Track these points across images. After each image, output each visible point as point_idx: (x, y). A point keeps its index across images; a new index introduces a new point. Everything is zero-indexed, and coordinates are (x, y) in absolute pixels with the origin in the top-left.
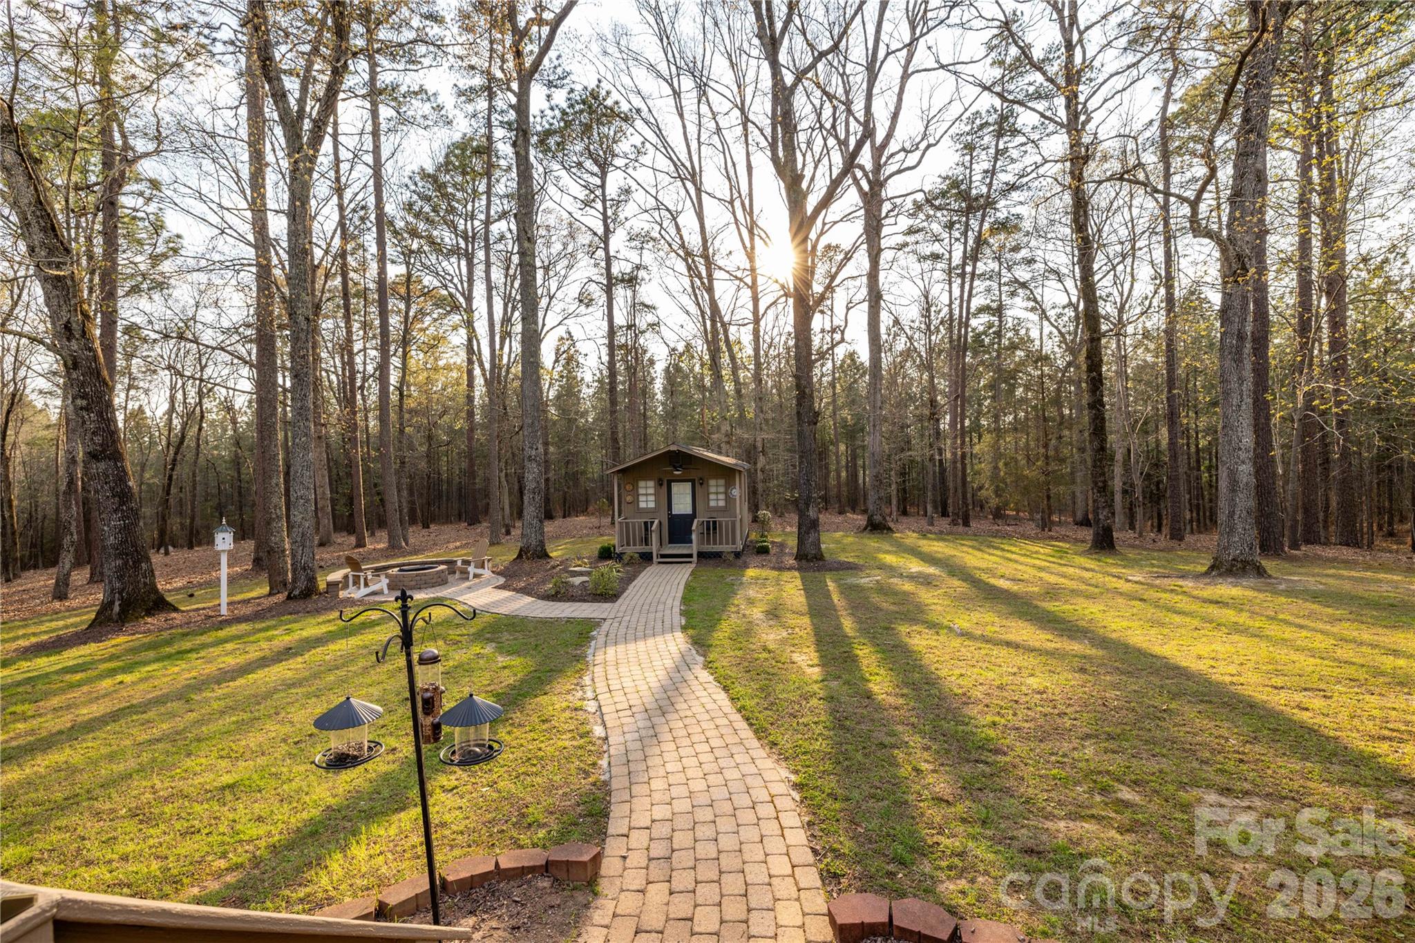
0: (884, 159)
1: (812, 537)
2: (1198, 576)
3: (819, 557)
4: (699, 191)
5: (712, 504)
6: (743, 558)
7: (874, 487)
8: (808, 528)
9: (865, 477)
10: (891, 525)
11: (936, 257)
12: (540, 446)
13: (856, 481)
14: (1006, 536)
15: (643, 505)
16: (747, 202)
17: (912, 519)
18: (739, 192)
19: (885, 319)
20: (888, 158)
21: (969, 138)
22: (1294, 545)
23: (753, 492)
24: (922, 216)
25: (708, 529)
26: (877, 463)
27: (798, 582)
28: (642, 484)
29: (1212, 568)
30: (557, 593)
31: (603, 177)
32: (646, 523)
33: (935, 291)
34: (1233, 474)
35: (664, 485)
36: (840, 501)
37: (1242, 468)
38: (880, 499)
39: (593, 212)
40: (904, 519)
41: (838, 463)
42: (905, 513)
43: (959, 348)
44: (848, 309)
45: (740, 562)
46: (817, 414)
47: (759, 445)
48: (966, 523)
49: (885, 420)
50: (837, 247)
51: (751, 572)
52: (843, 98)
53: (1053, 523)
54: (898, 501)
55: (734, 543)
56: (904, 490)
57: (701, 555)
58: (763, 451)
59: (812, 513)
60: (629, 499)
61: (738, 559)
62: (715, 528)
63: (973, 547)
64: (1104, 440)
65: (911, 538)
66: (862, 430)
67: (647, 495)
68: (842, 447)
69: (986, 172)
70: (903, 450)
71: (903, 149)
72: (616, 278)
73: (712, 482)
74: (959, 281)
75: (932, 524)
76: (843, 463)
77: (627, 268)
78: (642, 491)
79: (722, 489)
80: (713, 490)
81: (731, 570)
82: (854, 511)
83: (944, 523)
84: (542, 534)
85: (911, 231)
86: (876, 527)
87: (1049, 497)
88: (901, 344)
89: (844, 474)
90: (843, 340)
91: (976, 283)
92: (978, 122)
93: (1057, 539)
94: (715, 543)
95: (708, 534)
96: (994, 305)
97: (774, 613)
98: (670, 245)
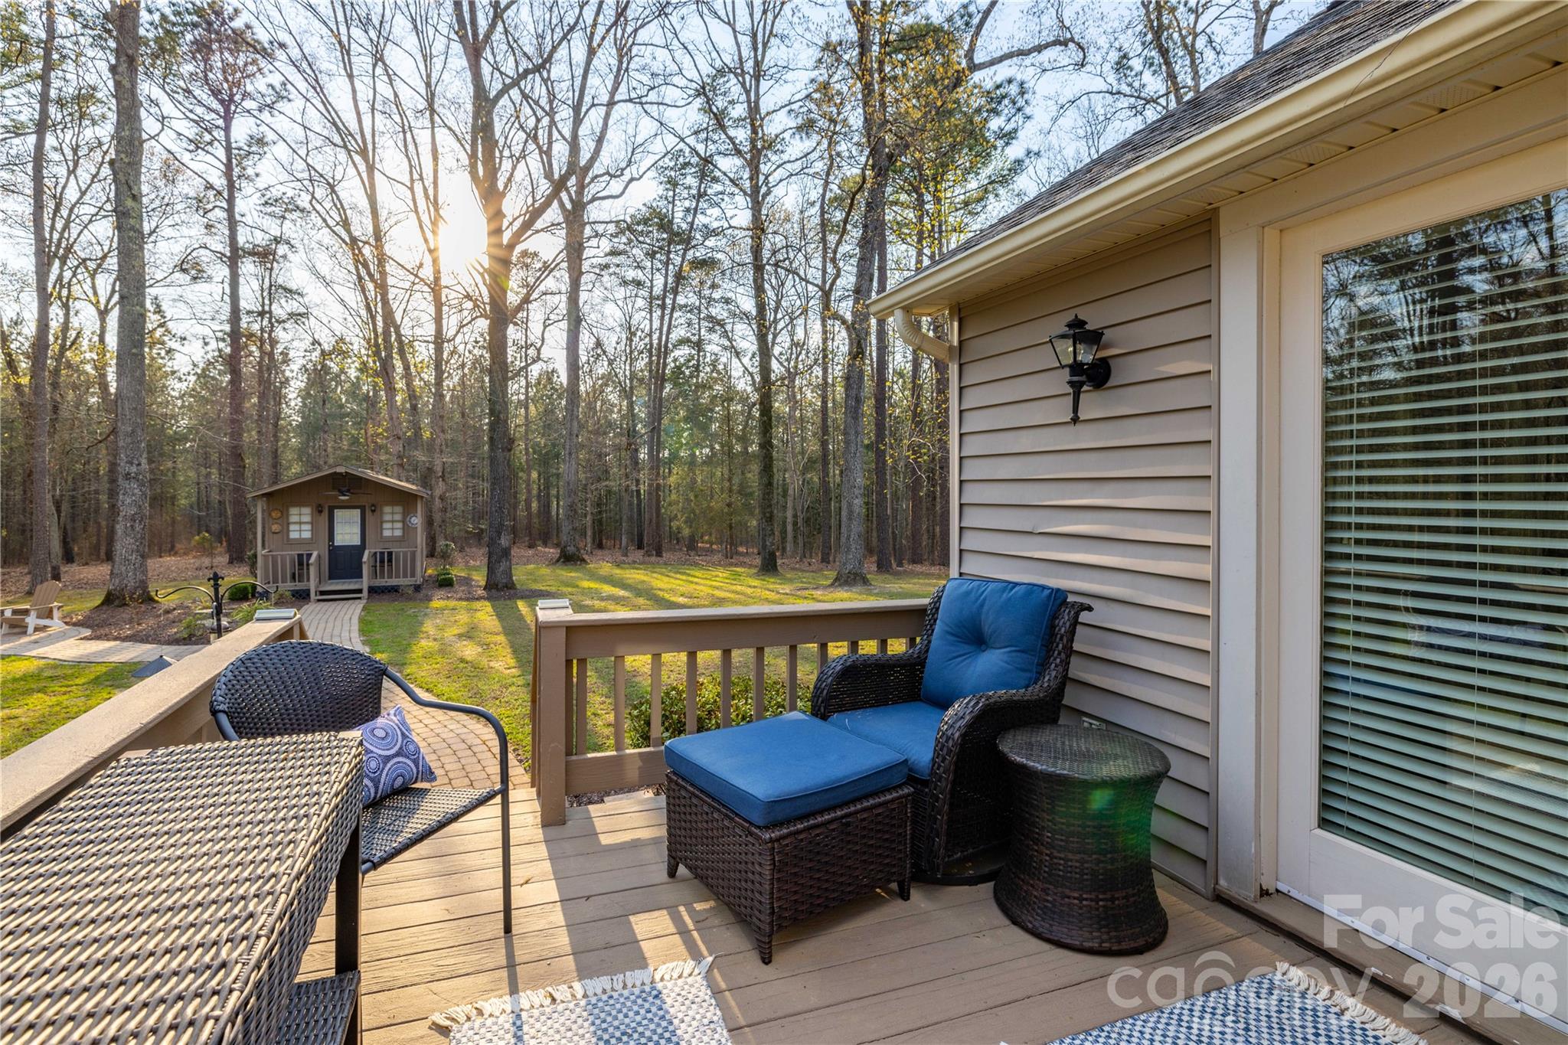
0: (587, 180)
1: (503, 566)
2: (826, 587)
3: (510, 586)
4: (371, 168)
5: (387, 533)
6: (424, 592)
7: (568, 517)
8: (498, 558)
9: (558, 509)
10: (586, 557)
11: (638, 284)
12: (144, 461)
13: (549, 512)
14: (696, 564)
15: (294, 535)
16: (431, 192)
17: (606, 552)
18: (421, 175)
19: (586, 341)
20: (592, 180)
21: (673, 173)
22: (900, 564)
23: (429, 522)
24: (624, 240)
25: (382, 561)
26: (572, 492)
27: (490, 609)
28: (294, 511)
29: (836, 580)
30: (191, 636)
31: (228, 118)
32: (300, 556)
33: (637, 317)
34: (850, 505)
35: (325, 512)
36: (530, 534)
37: (856, 501)
38: (574, 529)
39: (209, 158)
40: (599, 552)
41: (529, 491)
42: (600, 546)
43: (659, 378)
44: (545, 327)
45: (421, 595)
46: (512, 441)
47: (438, 469)
48: (659, 554)
49: (583, 446)
50: (536, 254)
51: (436, 604)
52: (547, 108)
53: (738, 553)
54: (594, 533)
55: (413, 575)
56: (600, 522)
57: (372, 590)
58: (443, 477)
59: (504, 541)
60: (275, 528)
61: (419, 592)
62: (390, 561)
63: (662, 574)
64: (771, 477)
65: (606, 568)
66: (557, 456)
67: (300, 523)
68: (534, 475)
69: (688, 210)
70: (599, 480)
71: (608, 173)
72: (243, 250)
73: (387, 509)
74: (659, 313)
75: (626, 555)
76: (535, 492)
77: (260, 238)
78: (293, 518)
79: (398, 517)
80: (387, 517)
81: (411, 604)
82: (545, 544)
83: (639, 555)
84: (145, 572)
85: (614, 253)
86: (569, 558)
87: (731, 527)
88: (602, 368)
89: (534, 505)
90: (539, 358)
91: (676, 315)
92: (681, 160)
93: (736, 565)
94: (390, 577)
95: (382, 566)
96: (695, 339)
97: (470, 634)
98: (325, 220)
